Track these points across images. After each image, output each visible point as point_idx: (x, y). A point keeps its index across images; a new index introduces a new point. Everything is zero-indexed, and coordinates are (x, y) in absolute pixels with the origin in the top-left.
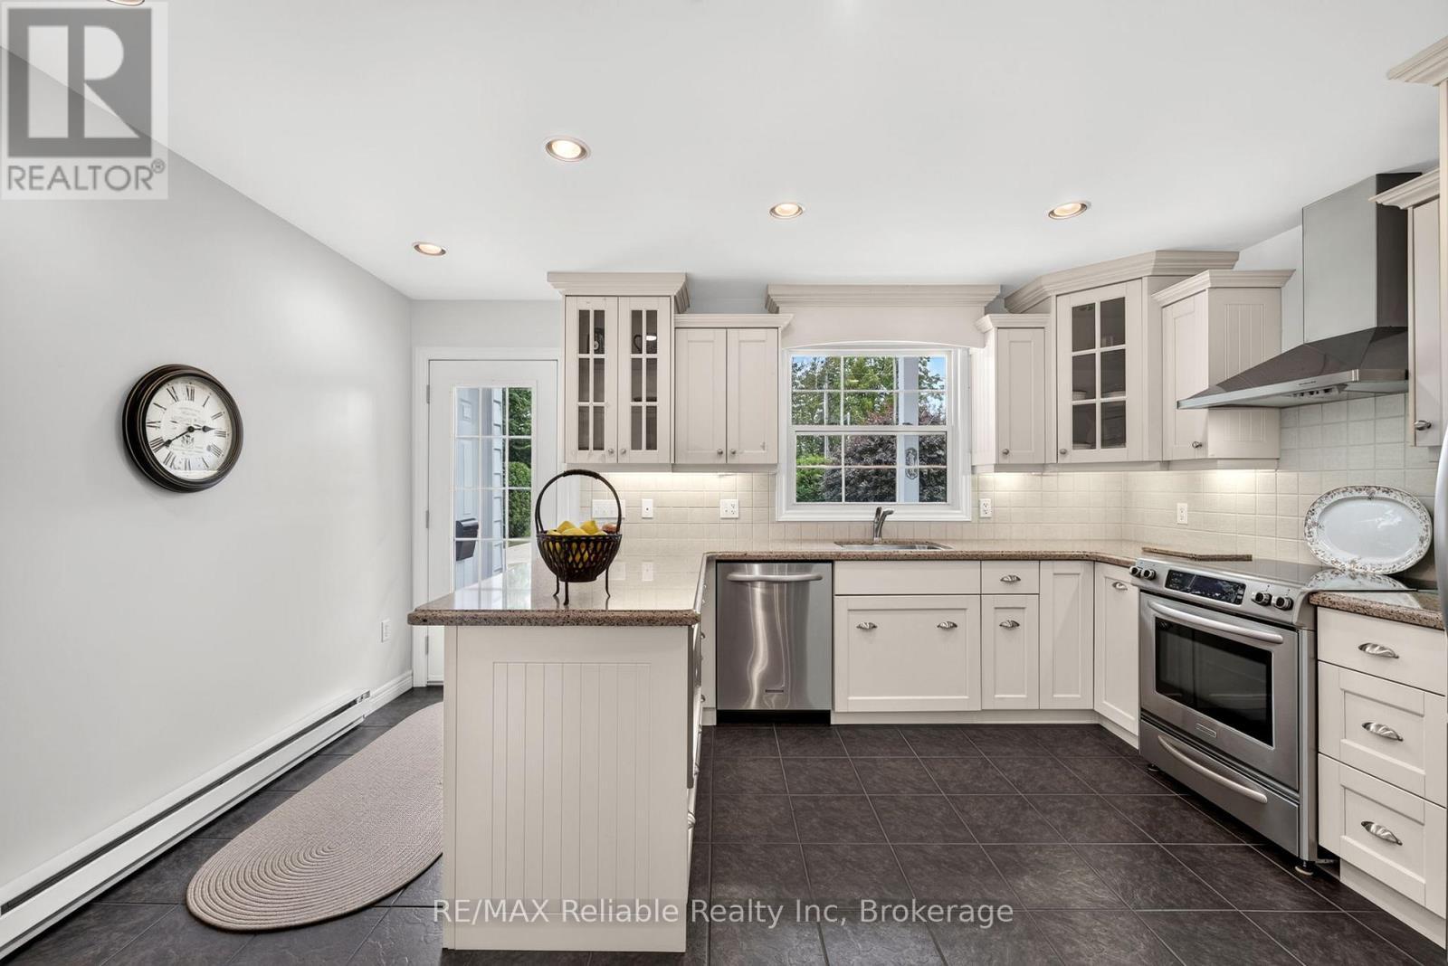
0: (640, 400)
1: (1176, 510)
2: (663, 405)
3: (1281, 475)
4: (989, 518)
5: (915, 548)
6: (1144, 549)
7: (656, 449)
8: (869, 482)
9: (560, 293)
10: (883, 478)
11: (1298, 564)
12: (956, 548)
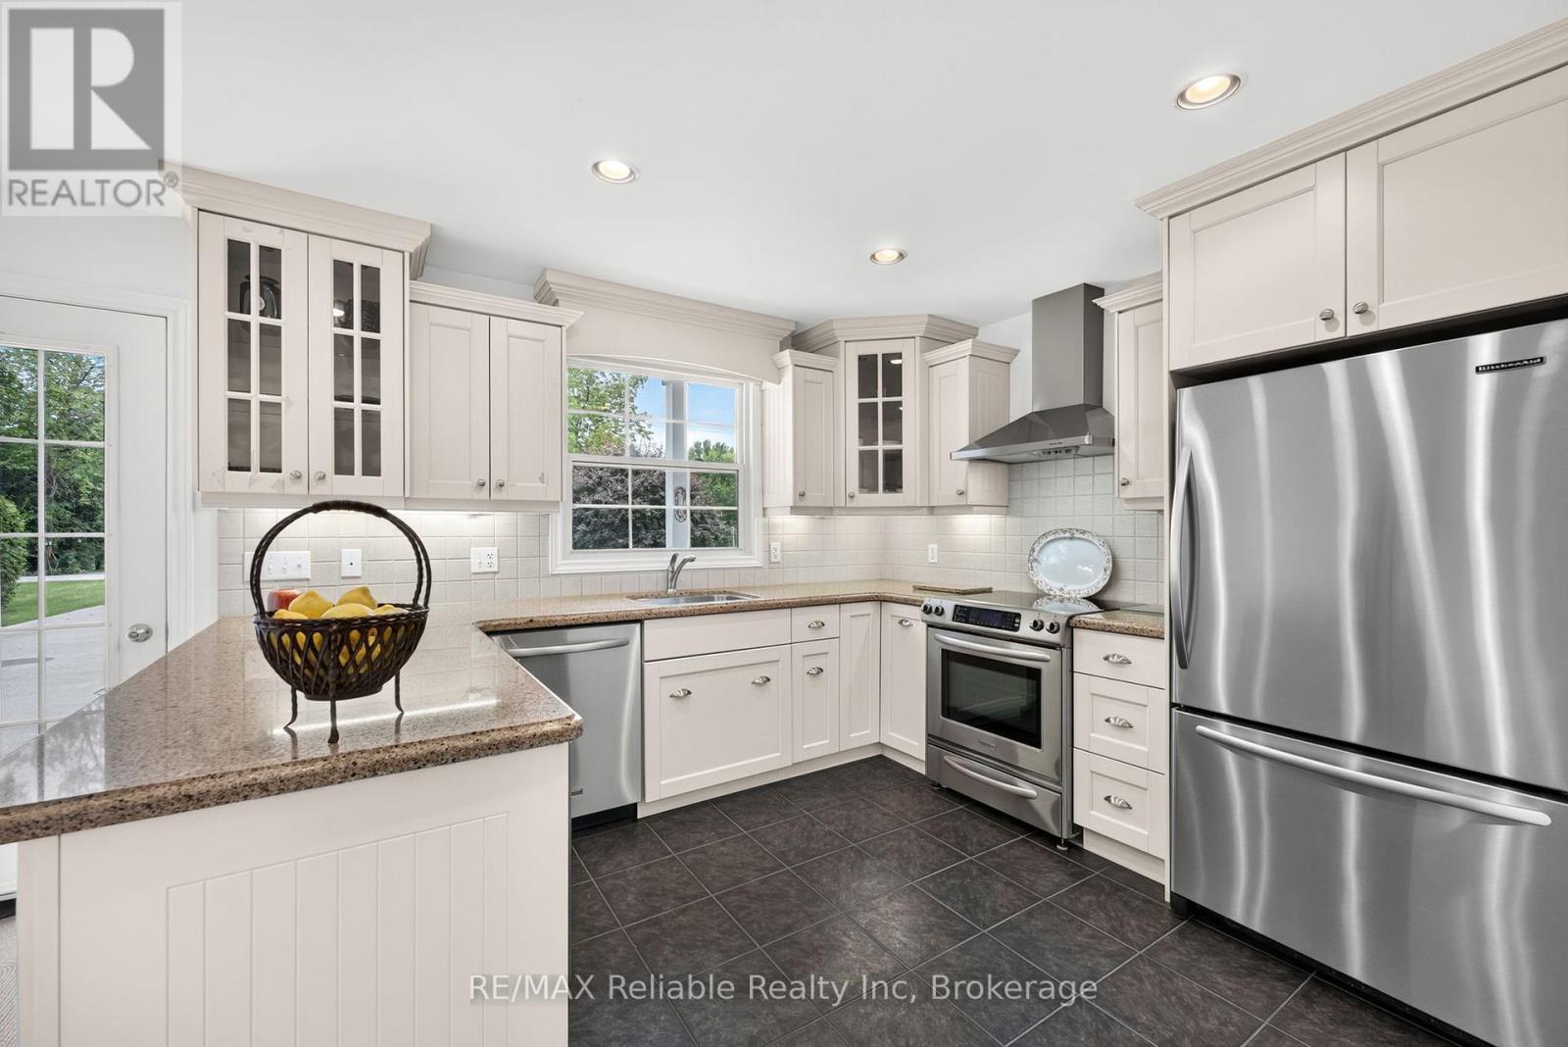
0: (351, 399)
1: (927, 550)
2: (389, 410)
3: (1009, 519)
4: (778, 563)
5: (712, 599)
6: (915, 587)
7: (379, 475)
8: (588, 524)
9: (187, 202)
10: (603, 520)
11: (1021, 593)
12: (763, 597)
